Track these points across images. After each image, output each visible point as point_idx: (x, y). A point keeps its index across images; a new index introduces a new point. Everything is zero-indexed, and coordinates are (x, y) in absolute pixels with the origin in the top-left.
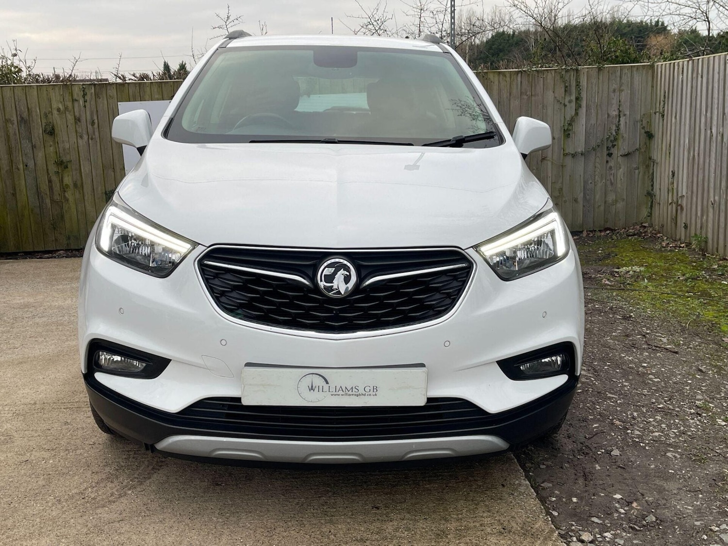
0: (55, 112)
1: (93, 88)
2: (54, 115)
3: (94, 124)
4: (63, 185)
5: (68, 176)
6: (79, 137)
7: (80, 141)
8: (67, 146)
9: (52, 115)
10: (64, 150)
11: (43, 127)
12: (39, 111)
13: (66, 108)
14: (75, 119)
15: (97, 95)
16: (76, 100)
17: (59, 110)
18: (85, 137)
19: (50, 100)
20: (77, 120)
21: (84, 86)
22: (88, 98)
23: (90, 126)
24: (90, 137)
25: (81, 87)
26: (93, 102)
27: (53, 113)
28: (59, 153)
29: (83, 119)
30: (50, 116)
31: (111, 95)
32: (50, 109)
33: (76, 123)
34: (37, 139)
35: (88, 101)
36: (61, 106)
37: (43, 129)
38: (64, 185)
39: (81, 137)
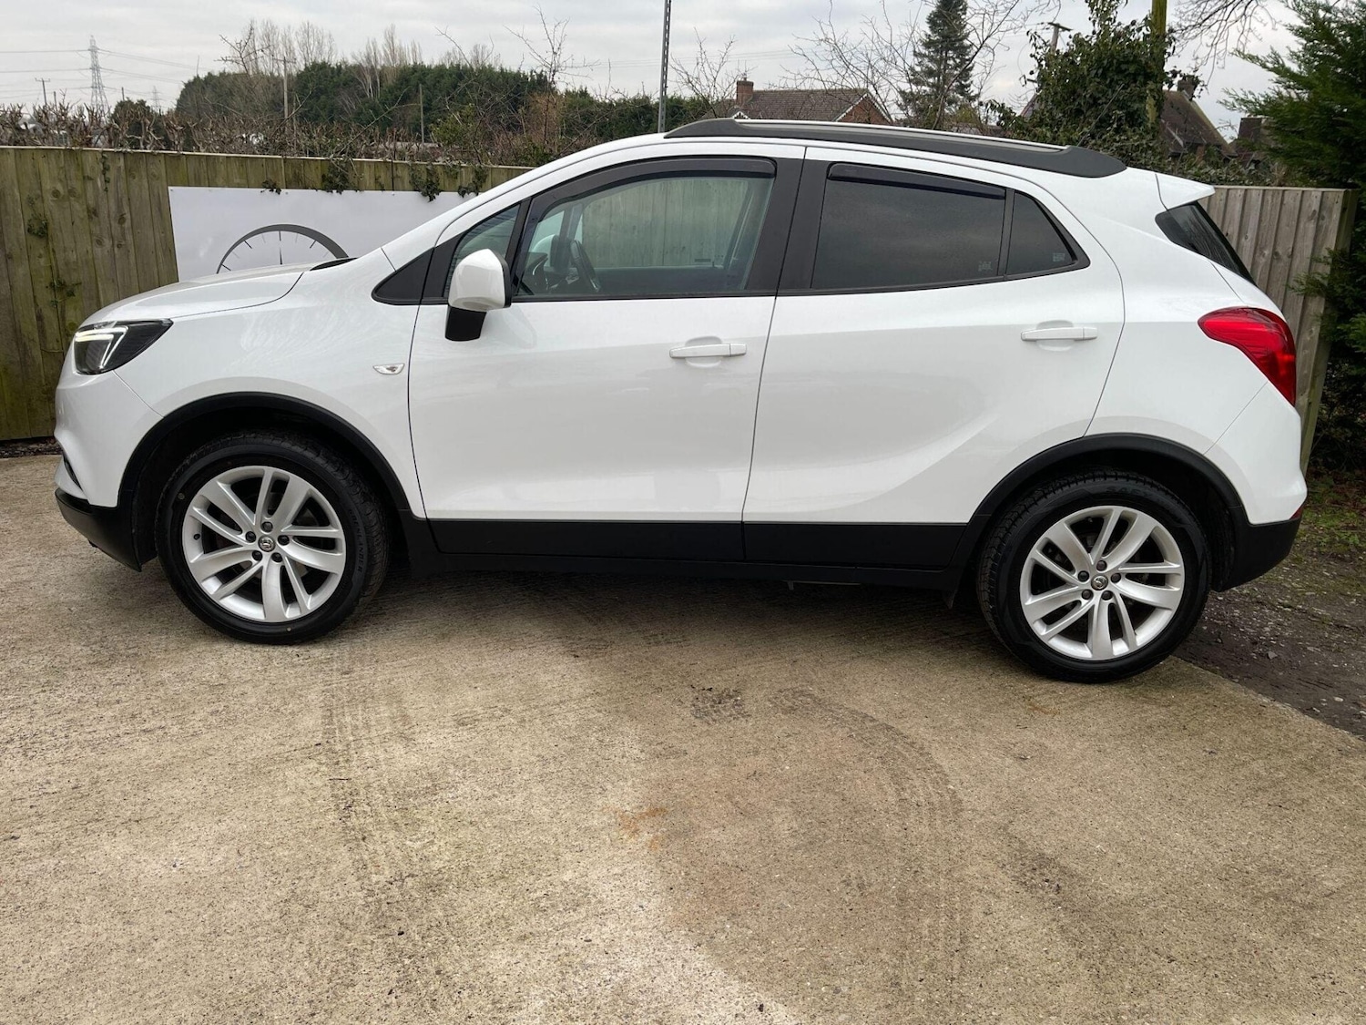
0: (49, 198)
1: (122, 160)
2: (45, 201)
3: (124, 222)
4: (64, 324)
5: (75, 309)
6: (94, 242)
7: (98, 250)
8: (73, 257)
9: (43, 201)
10: (67, 264)
11: (26, 221)
12: (18, 194)
13: (71, 192)
14: (89, 211)
15: (130, 172)
16: (90, 179)
17: (56, 193)
18: (108, 243)
19: (38, 176)
20: (93, 213)
21: (105, 155)
22: (111, 175)
23: (115, 224)
24: (116, 242)
25: (100, 156)
26: (122, 184)
27: (45, 198)
28: (58, 271)
29: (103, 212)
30: (38, 204)
31: (156, 174)
32: (39, 192)
33: (90, 217)
34: (16, 243)
35: (112, 181)
36: (59, 187)
37: (27, 227)
38: (67, 324)
39: (100, 242)
